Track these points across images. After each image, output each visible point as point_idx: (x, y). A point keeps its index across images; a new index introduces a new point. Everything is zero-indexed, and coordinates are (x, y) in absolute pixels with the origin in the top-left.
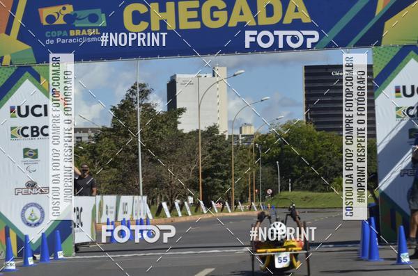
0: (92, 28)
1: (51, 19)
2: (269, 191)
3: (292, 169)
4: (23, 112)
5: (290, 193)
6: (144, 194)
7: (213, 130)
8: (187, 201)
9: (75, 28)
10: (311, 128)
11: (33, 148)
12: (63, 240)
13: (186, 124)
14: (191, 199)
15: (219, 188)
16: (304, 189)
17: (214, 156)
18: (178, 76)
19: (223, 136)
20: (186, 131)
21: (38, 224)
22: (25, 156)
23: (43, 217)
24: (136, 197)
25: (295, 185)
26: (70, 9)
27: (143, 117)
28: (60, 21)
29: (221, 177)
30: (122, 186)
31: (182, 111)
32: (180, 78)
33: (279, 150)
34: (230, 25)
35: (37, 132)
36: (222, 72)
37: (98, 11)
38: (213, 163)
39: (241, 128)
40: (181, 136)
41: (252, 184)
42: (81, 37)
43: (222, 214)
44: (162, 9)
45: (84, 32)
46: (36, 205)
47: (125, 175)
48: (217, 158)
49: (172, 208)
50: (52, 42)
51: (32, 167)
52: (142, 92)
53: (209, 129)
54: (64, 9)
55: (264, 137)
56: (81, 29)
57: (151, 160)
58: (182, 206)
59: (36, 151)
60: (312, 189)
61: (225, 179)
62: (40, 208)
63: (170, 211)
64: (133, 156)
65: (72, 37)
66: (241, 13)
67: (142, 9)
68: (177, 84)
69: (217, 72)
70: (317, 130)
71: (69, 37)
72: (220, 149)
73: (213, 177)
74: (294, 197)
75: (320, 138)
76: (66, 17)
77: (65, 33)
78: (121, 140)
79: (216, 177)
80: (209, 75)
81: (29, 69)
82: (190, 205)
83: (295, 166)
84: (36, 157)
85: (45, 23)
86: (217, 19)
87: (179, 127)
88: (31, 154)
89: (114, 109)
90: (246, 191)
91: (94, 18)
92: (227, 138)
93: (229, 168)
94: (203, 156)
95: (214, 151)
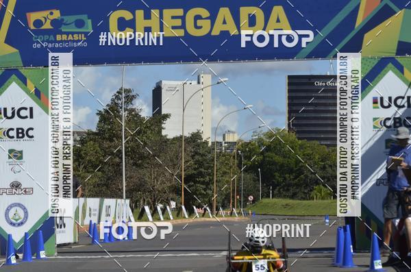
0: (78, 33)
1: (38, 23)
2: (251, 198)
3: (274, 177)
4: (9, 114)
5: (271, 200)
6: (127, 198)
7: (196, 136)
8: (169, 205)
9: (62, 33)
10: (293, 136)
11: (18, 149)
12: (45, 240)
13: (170, 130)
14: (173, 204)
15: (201, 194)
16: (285, 197)
17: (197, 162)
18: (164, 82)
19: (206, 143)
20: (170, 136)
21: (22, 224)
22: (10, 157)
23: (26, 217)
24: (119, 200)
25: (276, 192)
26: (57, 14)
27: (128, 122)
28: (47, 26)
29: (203, 183)
30: (106, 189)
31: (167, 116)
32: (166, 84)
33: (261, 157)
34: (213, 33)
35: (22, 133)
36: (207, 79)
37: (84, 17)
38: (195, 169)
39: (224, 136)
40: (165, 141)
41: (234, 190)
42: (68, 41)
43: (203, 219)
44: (147, 16)
45: (70, 37)
46: (19, 205)
47: (108, 179)
48: (200, 164)
49: (154, 212)
50: (39, 46)
51: (17, 168)
52: (127, 97)
53: (192, 135)
54: (52, 14)
55: (247, 144)
56: (68, 34)
57: (135, 164)
58: (164, 210)
59: (21, 152)
60: (293, 197)
61: (208, 184)
62: (24, 209)
63: (152, 215)
64: (117, 160)
65: (59, 42)
66: (224, 22)
67: (127, 15)
68: (163, 91)
69: (202, 80)
70: (299, 139)
71: (56, 41)
72: (202, 155)
73: (195, 182)
74: (275, 204)
75: (301, 147)
76: (54, 22)
77: (52, 38)
78: (106, 144)
79: (199, 182)
80: (194, 83)
81: (15, 71)
82: (172, 210)
83: (276, 174)
84: (21, 158)
85: (32, 27)
86: (201, 27)
87: (164, 133)
88: (16, 155)
89: (99, 113)
90: (227, 197)
91: (80, 24)
92: (210, 144)
93: (211, 175)
94: (186, 162)
95: (197, 157)
